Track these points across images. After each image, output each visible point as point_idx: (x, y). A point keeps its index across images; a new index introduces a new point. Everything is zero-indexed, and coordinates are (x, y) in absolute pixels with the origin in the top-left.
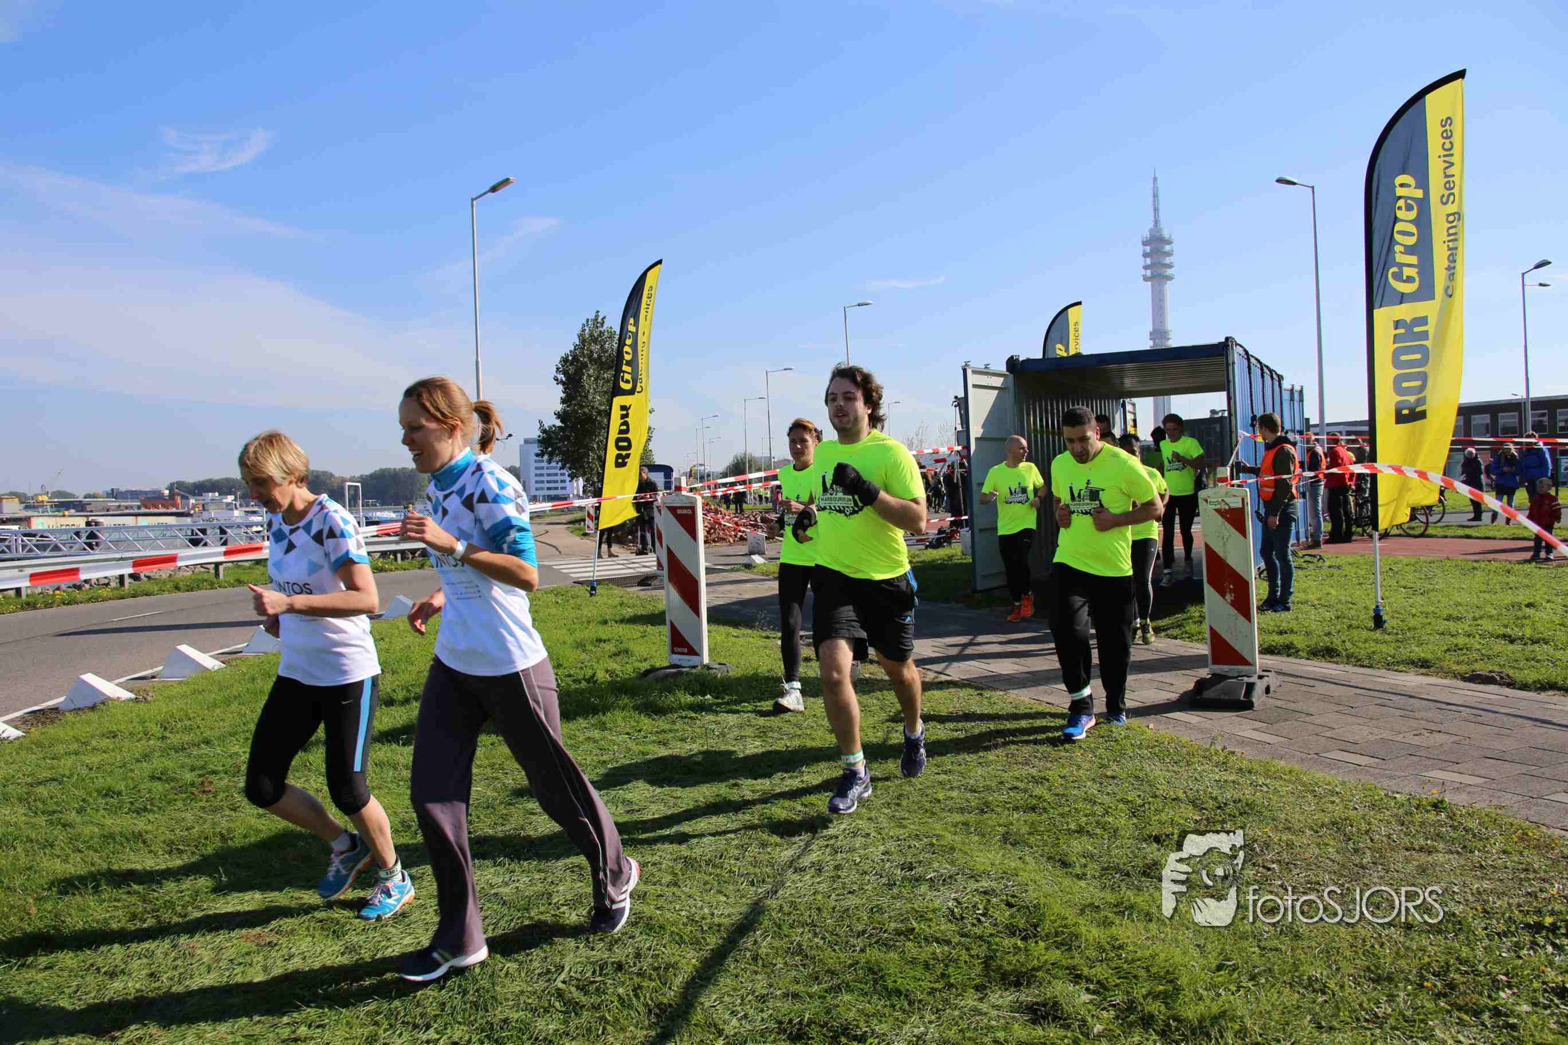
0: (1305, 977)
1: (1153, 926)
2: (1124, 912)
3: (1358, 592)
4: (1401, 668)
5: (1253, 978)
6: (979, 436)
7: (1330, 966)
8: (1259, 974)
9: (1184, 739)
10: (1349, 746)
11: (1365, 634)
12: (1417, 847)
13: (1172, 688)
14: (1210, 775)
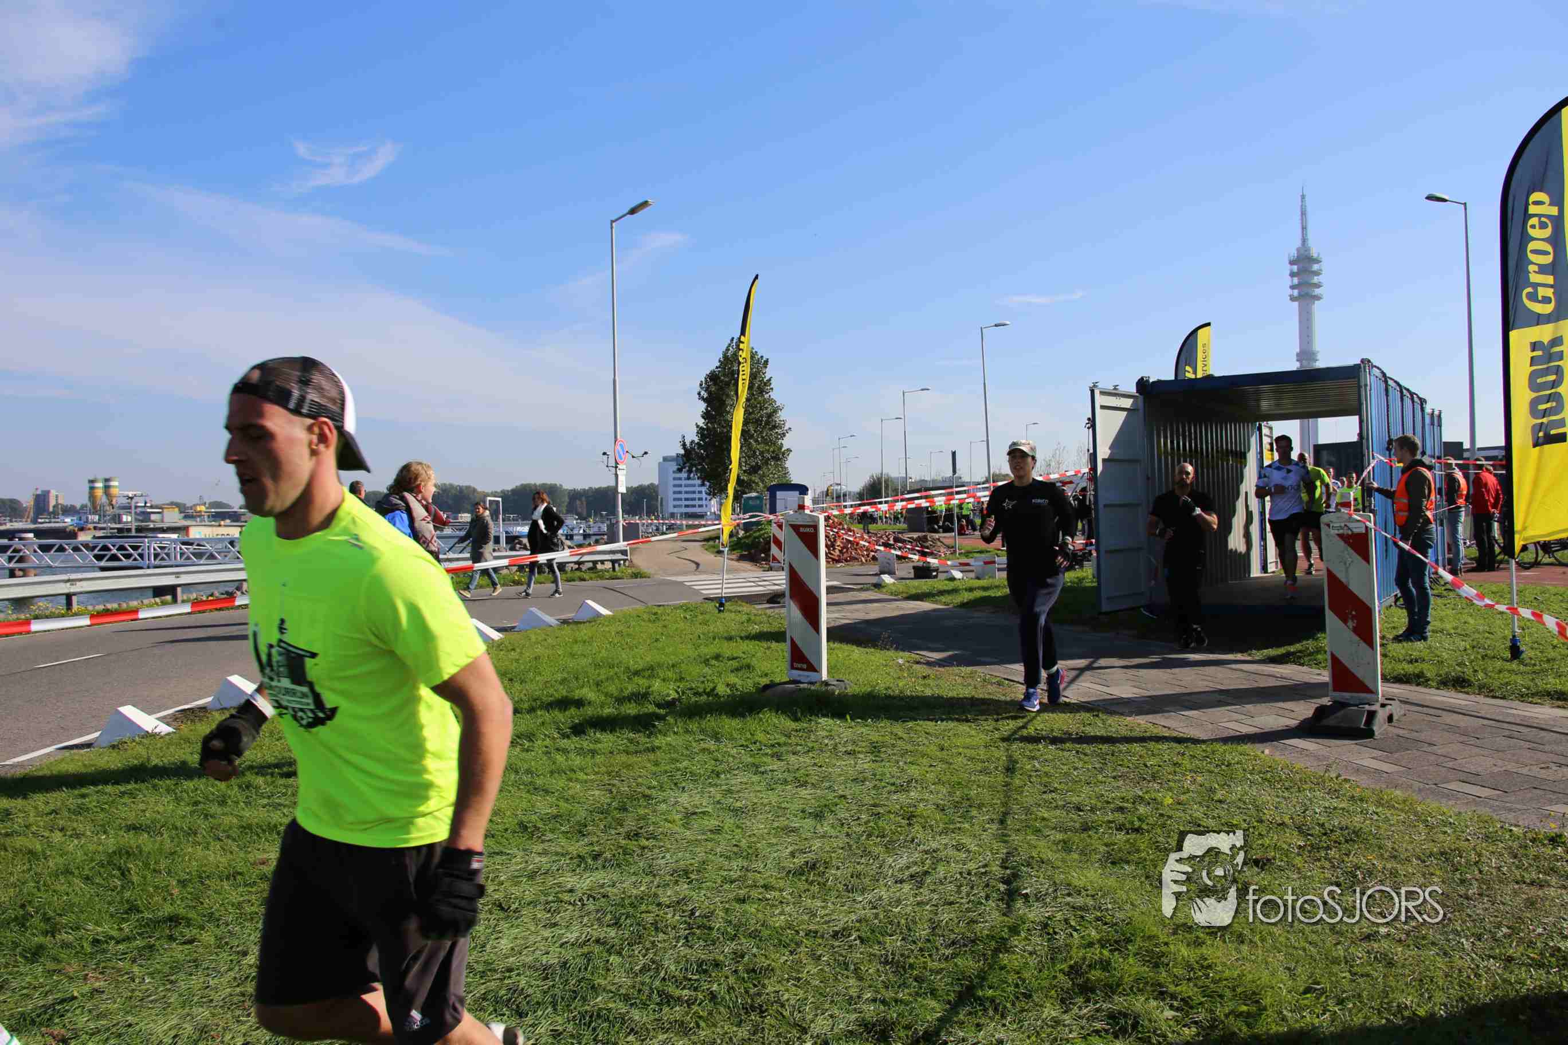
0: (1395, 1004)
1: (1245, 948)
2: (1216, 933)
3: (1498, 622)
4: (1536, 700)
5: (1341, 1002)
6: (1106, 457)
7: (1422, 995)
8: (1347, 998)
9: (1298, 766)
10: (1471, 778)
11: (1499, 664)
12: (1528, 881)
13: (1292, 715)
14: (1320, 802)
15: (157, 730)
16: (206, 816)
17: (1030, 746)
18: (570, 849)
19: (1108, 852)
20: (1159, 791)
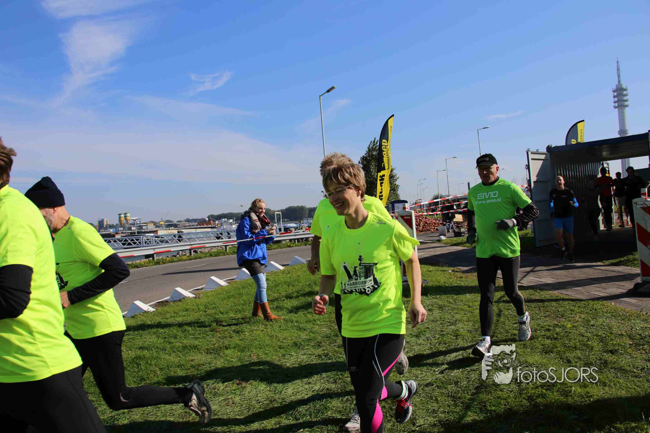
1: (607, 388)
6: (535, 180)
9: (628, 309)
13: (624, 288)
14: (639, 325)
15: (149, 310)
16: (169, 343)
17: (507, 305)
18: (315, 352)
19: (543, 348)
20: (565, 322)
